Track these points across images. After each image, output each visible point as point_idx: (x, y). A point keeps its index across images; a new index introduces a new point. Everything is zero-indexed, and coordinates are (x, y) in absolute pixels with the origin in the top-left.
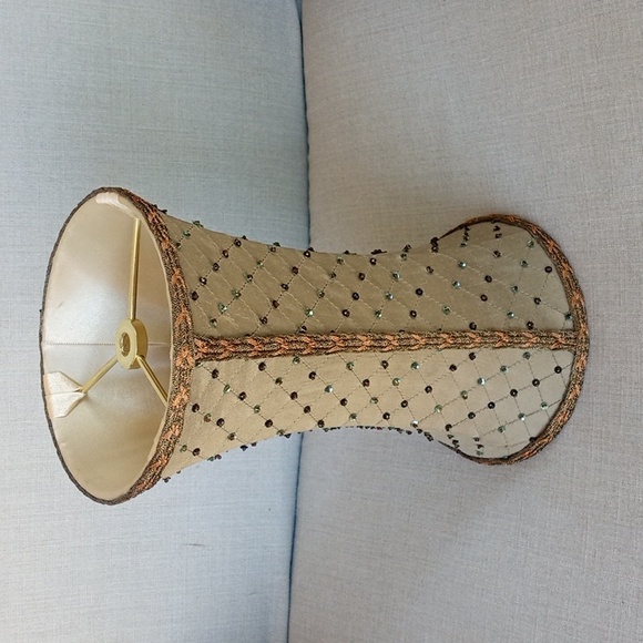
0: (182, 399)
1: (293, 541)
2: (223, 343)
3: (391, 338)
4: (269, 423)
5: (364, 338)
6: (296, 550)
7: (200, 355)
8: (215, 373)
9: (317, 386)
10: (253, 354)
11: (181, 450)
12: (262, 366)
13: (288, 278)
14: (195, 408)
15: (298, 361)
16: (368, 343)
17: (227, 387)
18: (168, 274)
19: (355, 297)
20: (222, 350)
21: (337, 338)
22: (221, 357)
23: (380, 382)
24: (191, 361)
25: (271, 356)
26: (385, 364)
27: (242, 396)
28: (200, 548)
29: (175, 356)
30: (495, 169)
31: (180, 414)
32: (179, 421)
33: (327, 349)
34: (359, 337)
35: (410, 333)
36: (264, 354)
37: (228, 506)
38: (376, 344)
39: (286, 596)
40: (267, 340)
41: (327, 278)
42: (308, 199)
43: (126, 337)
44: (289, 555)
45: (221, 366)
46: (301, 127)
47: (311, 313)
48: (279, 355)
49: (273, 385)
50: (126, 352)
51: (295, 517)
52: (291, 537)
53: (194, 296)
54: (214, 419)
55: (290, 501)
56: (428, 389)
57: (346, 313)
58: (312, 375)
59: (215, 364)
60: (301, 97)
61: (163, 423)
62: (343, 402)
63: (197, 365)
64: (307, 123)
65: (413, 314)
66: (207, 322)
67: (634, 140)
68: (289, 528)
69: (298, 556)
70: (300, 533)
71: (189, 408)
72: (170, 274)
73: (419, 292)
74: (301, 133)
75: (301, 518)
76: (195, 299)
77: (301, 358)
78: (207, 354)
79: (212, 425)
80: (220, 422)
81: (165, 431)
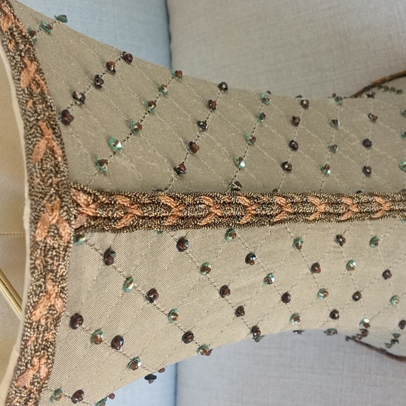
0: (52, 307)
2: (121, 200)
3: (349, 201)
4: (188, 337)
5: (317, 201)
7: (82, 220)
8: (108, 256)
9: (254, 276)
10: (171, 221)
11: (52, 398)
12: (181, 244)
13: (204, 114)
14: (76, 320)
15: (233, 235)
16: (322, 208)
17: (129, 280)
18: (14, 67)
19: (293, 146)
20: (121, 213)
21: (283, 201)
22: (119, 225)
23: (332, 266)
24: (67, 231)
25: (196, 226)
26: (340, 240)
27: (152, 295)
29: (35, 221)
31: (49, 336)
32: (46, 348)
33: (272, 216)
34: (311, 199)
35: (372, 195)
36: (185, 222)
38: (331, 211)
40: (189, 200)
41: (253, 119)
45: (120, 242)
47: (243, 164)
48: (208, 225)
49: (198, 275)
53: (66, 117)
54: (107, 338)
56: (386, 275)
57: (286, 167)
58: (249, 259)
59: (109, 239)
61: (15, 354)
62: (285, 298)
63: (77, 238)
65: (366, 171)
66: (91, 164)
71: (65, 322)
72: (19, 68)
73: (367, 144)
76: (66, 123)
77: (237, 231)
78: (95, 218)
79: (105, 349)
80: (117, 342)
81: (19, 371)
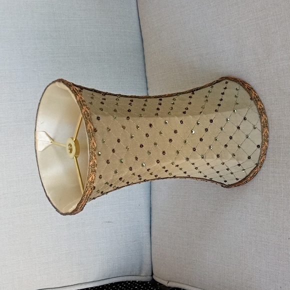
1: (151, 218)
6: (152, 222)
28: (111, 223)
30: (221, 51)
37: (121, 205)
39: (149, 242)
42: (145, 71)
43: (70, 145)
44: (149, 224)
46: (140, 39)
50: (71, 152)
51: (151, 208)
52: (149, 216)
55: (148, 202)
60: (139, 27)
64: (142, 38)
67: (277, 32)
68: (148, 213)
69: (153, 224)
70: (153, 214)
74: (140, 42)
75: (153, 208)
